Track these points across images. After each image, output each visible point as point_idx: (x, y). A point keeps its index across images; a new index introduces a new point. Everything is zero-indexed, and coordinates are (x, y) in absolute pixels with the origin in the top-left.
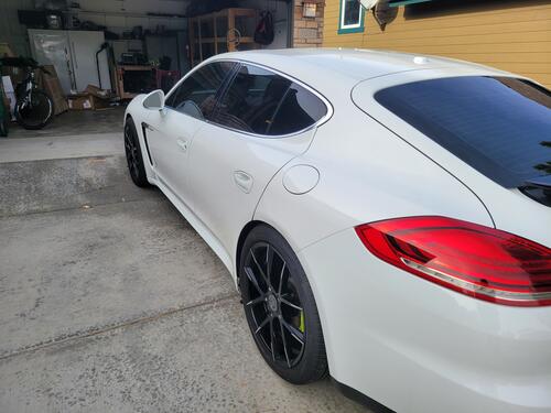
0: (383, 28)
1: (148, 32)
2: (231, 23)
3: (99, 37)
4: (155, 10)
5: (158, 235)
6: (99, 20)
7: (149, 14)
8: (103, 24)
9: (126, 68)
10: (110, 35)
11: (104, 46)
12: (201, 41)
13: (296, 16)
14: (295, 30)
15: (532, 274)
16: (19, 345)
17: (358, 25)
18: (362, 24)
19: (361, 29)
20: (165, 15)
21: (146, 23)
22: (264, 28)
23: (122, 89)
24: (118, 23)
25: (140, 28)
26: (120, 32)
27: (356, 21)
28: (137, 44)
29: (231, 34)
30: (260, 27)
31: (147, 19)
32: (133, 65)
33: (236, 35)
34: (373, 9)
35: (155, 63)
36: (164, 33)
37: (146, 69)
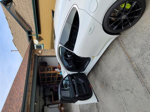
0: (43, 39)
1: (44, 95)
2: (42, 73)
3: (45, 107)
4: (39, 94)
6: (41, 108)
7: (40, 95)
8: (42, 107)
9: (53, 100)
10: (45, 105)
11: (48, 106)
12: (46, 81)
13: (41, 55)
16: (143, 88)
17: (42, 45)
19: (43, 45)
20: (40, 91)
21: (42, 96)
23: (58, 101)
24: (42, 103)
25: (43, 97)
26: (44, 103)
28: (47, 98)
29: (45, 73)
30: (43, 65)
31: (41, 96)
32: (52, 98)
33: (45, 71)
34: (39, 41)
35: (52, 93)
36: (44, 91)
37: (53, 95)
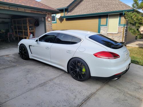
0: (61, 22)
2: (28, 21)
5: (40, 67)
12: (17, 25)
13: (46, 21)
14: (46, 24)
15: (114, 55)
17: (55, 22)
18: (56, 21)
22: (37, 23)
27: (54, 21)
29: (28, 24)
34: (59, 19)
35: (3, 31)
